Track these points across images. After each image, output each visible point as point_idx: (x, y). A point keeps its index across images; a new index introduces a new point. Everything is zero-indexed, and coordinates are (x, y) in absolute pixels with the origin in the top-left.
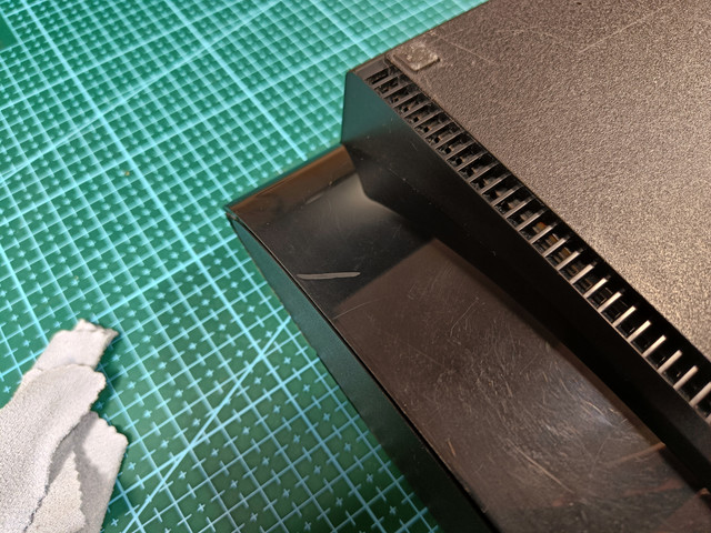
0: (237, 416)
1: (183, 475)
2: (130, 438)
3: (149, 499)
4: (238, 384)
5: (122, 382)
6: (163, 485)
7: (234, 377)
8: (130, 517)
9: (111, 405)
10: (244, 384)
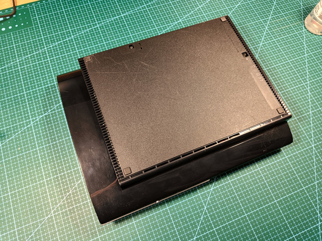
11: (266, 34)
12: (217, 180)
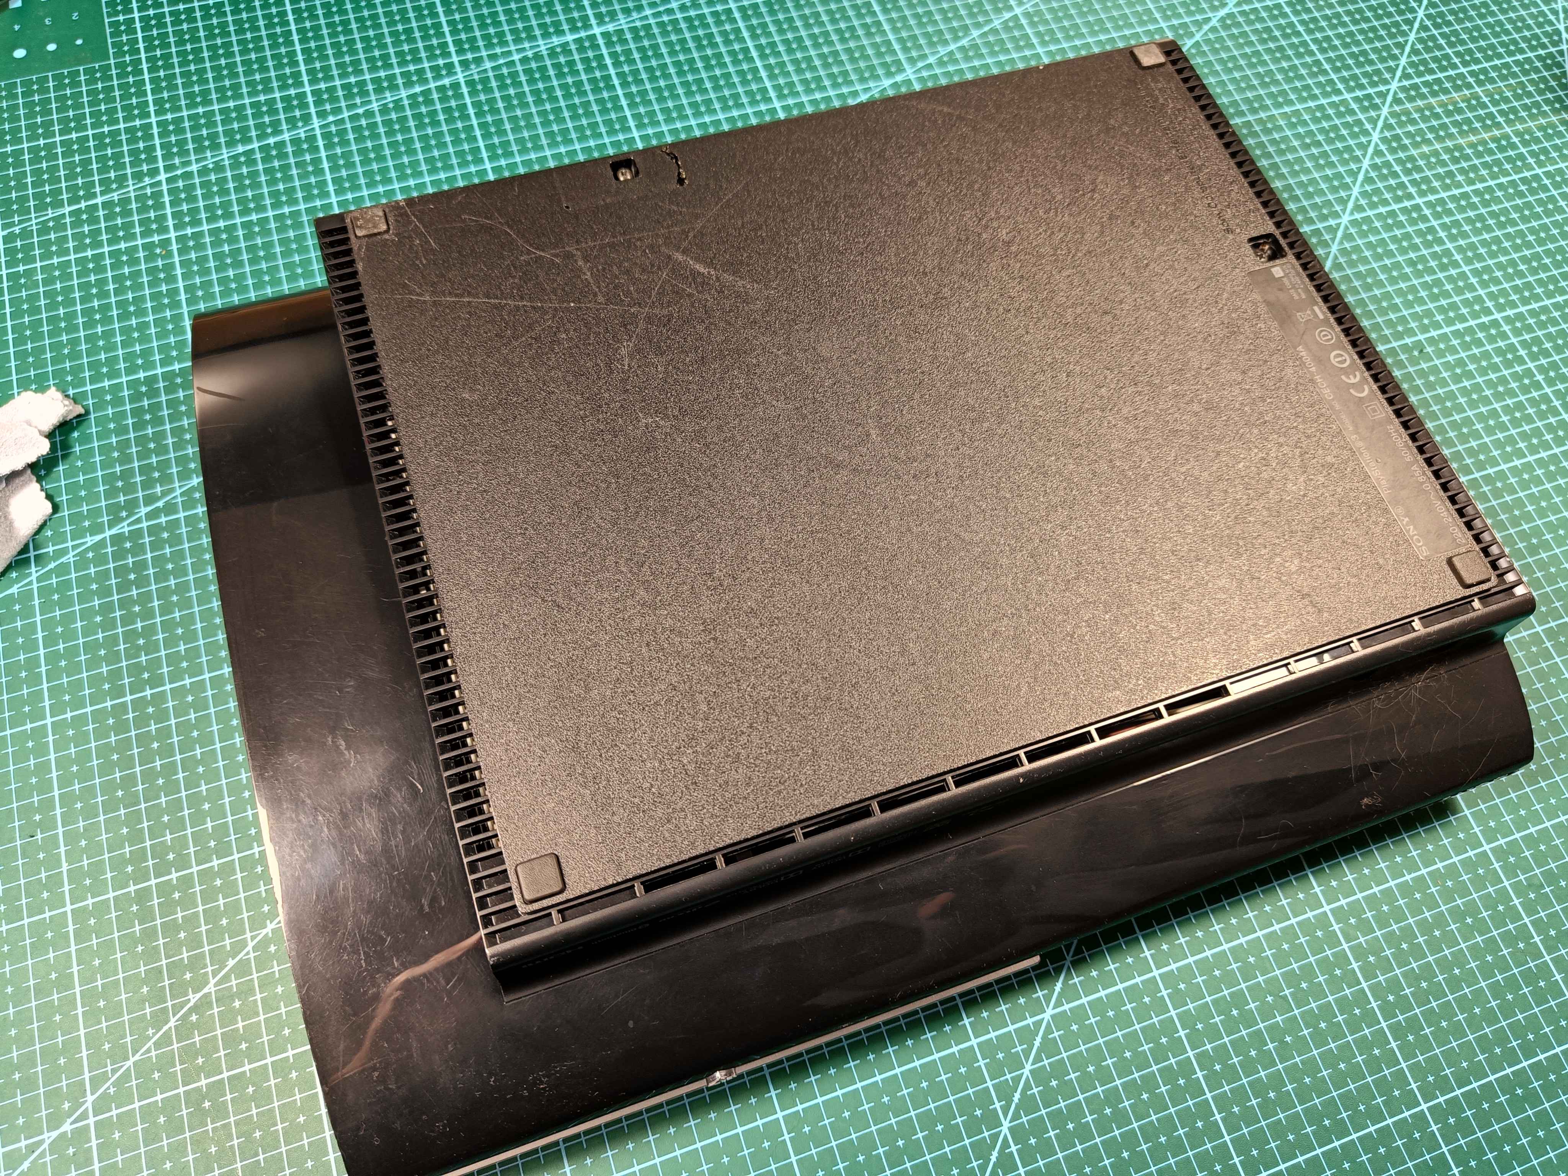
0: (163, 520)
1: (90, 555)
2: (56, 508)
3: (52, 565)
4: (178, 492)
5: (71, 458)
6: (70, 558)
7: (177, 485)
8: (30, 574)
9: (53, 475)
10: (182, 494)
11: (1375, 167)
12: (1079, 963)
